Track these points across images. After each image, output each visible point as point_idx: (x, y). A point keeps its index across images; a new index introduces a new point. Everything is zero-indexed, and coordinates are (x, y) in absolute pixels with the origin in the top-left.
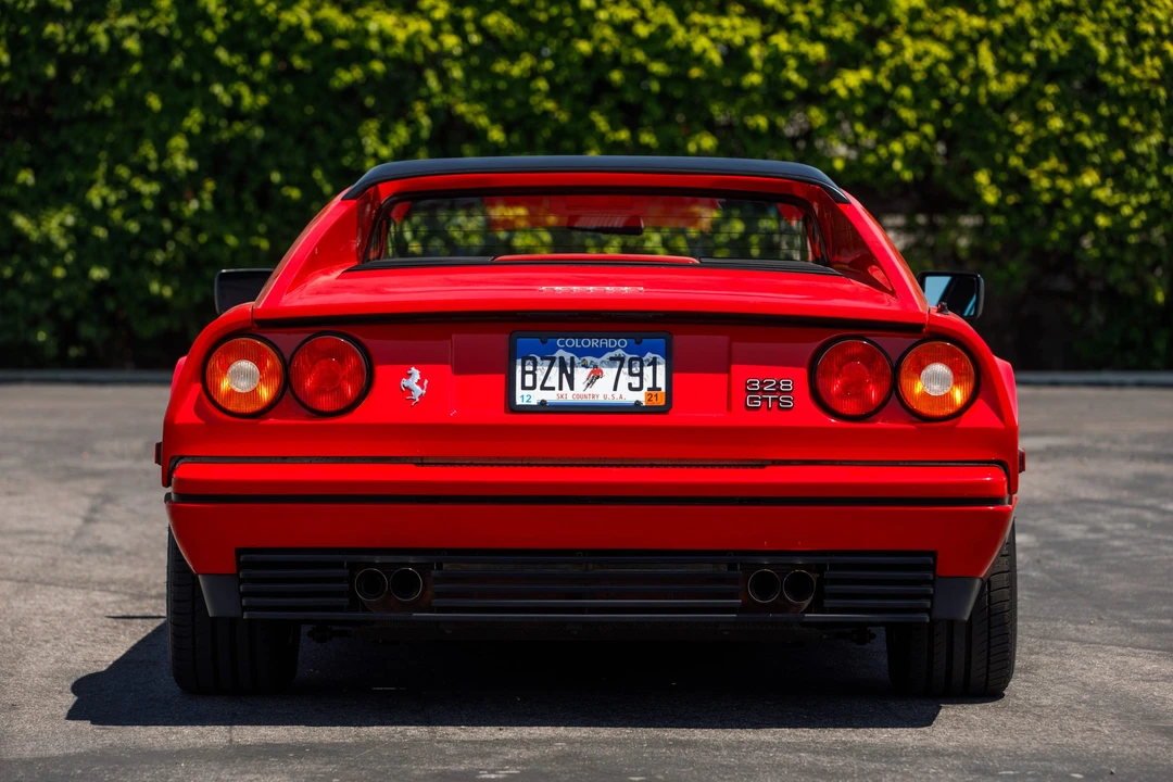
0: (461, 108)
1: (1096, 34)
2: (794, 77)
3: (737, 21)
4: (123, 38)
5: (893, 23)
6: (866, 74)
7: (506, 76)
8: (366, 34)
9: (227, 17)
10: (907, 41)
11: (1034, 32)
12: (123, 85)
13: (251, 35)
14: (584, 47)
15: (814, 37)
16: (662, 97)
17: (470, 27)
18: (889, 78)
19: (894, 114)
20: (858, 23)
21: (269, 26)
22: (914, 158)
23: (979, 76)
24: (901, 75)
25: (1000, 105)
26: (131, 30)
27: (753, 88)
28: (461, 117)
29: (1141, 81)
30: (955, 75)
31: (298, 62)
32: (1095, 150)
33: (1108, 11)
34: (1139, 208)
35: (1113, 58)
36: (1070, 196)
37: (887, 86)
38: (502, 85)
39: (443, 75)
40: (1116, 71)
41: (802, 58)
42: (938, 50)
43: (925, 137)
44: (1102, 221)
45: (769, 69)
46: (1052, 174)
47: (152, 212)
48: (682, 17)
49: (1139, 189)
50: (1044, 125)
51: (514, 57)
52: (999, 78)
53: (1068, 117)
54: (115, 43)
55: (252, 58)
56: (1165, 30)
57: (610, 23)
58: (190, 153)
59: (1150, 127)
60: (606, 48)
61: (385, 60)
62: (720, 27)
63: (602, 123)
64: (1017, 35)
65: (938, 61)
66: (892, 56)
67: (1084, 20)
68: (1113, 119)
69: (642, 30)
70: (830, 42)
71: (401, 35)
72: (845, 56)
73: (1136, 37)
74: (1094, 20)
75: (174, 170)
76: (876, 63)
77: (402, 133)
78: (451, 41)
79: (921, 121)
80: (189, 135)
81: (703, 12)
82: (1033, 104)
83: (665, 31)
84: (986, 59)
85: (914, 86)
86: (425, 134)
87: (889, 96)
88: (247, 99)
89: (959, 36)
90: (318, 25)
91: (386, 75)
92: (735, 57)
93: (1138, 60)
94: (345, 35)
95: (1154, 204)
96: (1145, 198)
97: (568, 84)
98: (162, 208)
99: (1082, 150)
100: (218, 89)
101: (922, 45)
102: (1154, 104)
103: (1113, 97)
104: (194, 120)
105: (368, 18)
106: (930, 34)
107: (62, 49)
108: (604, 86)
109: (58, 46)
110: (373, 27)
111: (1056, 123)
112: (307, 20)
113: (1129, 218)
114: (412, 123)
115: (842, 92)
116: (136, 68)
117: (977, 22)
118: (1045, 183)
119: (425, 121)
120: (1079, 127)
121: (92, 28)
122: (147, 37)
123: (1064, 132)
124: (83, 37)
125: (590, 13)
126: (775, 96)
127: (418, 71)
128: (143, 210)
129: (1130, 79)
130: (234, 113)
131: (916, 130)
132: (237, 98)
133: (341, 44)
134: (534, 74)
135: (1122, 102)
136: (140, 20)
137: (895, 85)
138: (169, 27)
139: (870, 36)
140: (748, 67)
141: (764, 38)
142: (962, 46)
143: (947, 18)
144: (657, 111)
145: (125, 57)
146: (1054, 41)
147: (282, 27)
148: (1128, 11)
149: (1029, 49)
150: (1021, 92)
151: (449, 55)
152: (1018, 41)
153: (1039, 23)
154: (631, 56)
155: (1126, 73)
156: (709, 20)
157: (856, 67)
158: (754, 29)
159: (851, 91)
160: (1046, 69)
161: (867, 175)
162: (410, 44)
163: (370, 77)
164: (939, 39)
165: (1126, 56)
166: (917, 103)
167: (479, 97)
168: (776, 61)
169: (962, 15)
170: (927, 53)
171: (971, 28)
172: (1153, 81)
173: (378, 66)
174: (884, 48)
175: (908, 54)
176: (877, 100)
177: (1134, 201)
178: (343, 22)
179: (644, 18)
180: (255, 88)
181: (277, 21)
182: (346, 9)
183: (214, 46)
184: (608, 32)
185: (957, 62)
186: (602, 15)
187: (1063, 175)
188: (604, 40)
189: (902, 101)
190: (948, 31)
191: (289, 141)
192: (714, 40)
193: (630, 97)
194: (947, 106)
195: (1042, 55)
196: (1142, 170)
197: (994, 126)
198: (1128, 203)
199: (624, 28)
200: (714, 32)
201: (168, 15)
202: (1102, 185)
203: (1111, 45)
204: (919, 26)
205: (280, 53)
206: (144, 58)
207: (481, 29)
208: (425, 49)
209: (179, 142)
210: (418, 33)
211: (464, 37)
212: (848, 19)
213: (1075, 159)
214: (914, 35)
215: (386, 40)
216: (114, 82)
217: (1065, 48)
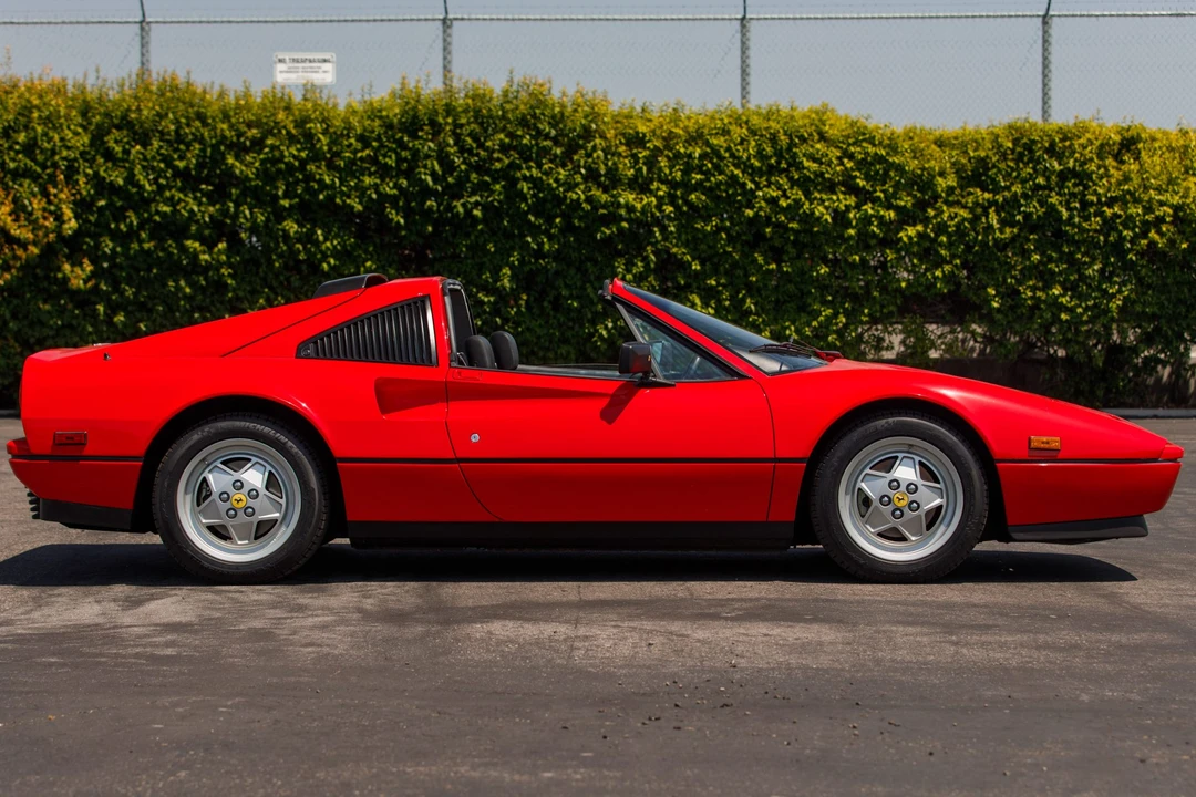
0: (674, 250)
1: (1061, 203)
2: (875, 229)
3: (841, 197)
4: (472, 209)
5: (936, 197)
6: (920, 228)
7: (702, 231)
8: (619, 203)
9: (534, 196)
10: (945, 208)
11: (1022, 201)
12: (473, 237)
13: (549, 206)
14: (750, 213)
15: (889, 207)
16: (795, 243)
17: (680, 202)
18: (932, 231)
19: (937, 252)
20: (914, 197)
21: (560, 200)
22: (948, 278)
23: (989, 228)
24: (941, 228)
25: (1002, 246)
26: (477, 204)
27: (851, 237)
28: (675, 255)
29: (1088, 231)
30: (974, 230)
31: (576, 222)
32: (1060, 273)
33: (1068, 187)
34: (1087, 309)
35: (1071, 218)
36: (1045, 301)
37: (932, 235)
38: (700, 236)
39: (663, 229)
40: (1074, 226)
41: (881, 219)
42: (964, 213)
43: (956, 266)
44: (1064, 316)
45: (860, 226)
46: (1033, 289)
47: (489, 313)
48: (807, 194)
49: (1088, 297)
50: (1029, 259)
51: (707, 219)
52: (1002, 232)
53: (1043, 254)
54: (468, 212)
55: (550, 220)
56: (1103, 199)
57: (764, 198)
58: (513, 278)
59: (1094, 260)
60: (763, 213)
61: (629, 221)
62: (831, 199)
63: (760, 260)
64: (1012, 204)
65: (964, 219)
66: (935, 217)
67: (1054, 193)
68: (1071, 254)
69: (783, 203)
70: (898, 209)
71: (639, 206)
72: (906, 217)
73: (1085, 205)
74: (1059, 194)
75: (504, 289)
76: (926, 221)
77: (640, 266)
78: (669, 209)
79: (953, 256)
80: (512, 267)
81: (820, 192)
82: (1022, 245)
83: (798, 203)
84: (994, 219)
85: (949, 236)
86: (652, 265)
87: (934, 241)
88: (547, 247)
89: (976, 204)
90: (589, 200)
91: (630, 229)
92: (840, 217)
93: (1087, 219)
94: (604, 206)
95: (1095, 305)
96: (1091, 303)
97: (739, 235)
98: (496, 311)
99: (1052, 273)
100: (529, 239)
101: (953, 210)
102: (1097, 246)
103: (1072, 241)
104: (514, 258)
105: (620, 195)
106: (958, 203)
107: (436, 216)
108: (760, 237)
109: (434, 213)
110: (622, 201)
111: (1036, 257)
112: (583, 197)
113: (1082, 315)
114: (645, 259)
115: (905, 239)
116: (480, 227)
117: (987, 195)
118: (1029, 294)
119: (653, 257)
120: (1050, 260)
121: (455, 203)
122: (486, 208)
123: (1040, 262)
124: (450, 208)
125: (752, 192)
126: (865, 241)
127: (648, 227)
128: (485, 311)
129: (1082, 230)
130: (539, 254)
131: (950, 262)
132: (541, 245)
133: (602, 211)
134: (719, 229)
135: (1077, 244)
136: (481, 196)
137: (937, 235)
138: (499, 202)
139: (922, 205)
140: (848, 225)
141: (858, 207)
142: (979, 211)
143: (970, 194)
144: (793, 251)
145: (475, 220)
146: (1035, 207)
147: (568, 201)
148: (1081, 188)
149: (1019, 213)
150: (1014, 239)
151: (668, 217)
152: (1013, 207)
153: (1025, 196)
154: (777, 219)
155: (1079, 226)
156: (825, 197)
157: (914, 225)
158: (852, 201)
159: (910, 238)
160: (1030, 225)
161: (920, 289)
162: (643, 211)
163: (621, 231)
164: (964, 207)
165: (1079, 216)
166: (949, 246)
167: (686, 244)
168: (866, 220)
169: (979, 192)
170: (956, 214)
171: (984, 199)
172: (1096, 231)
173: (625, 225)
174: (931, 212)
175: (946, 215)
176: (927, 244)
177: (1084, 305)
178: (604, 198)
179: (785, 195)
180: (551, 238)
181: (565, 197)
182: (606, 191)
183: (527, 213)
184: (763, 204)
185: (975, 220)
186: (760, 193)
187: (1040, 290)
188: (761, 208)
189: (941, 244)
190: (970, 200)
191: (572, 271)
192: (827, 208)
193: (777, 243)
194: (969, 248)
195: (1027, 216)
196: (1089, 286)
197: (997, 259)
198: (1080, 306)
199: (773, 201)
200: (827, 203)
201: (499, 195)
202: (1064, 295)
203: (1069, 209)
204: (951, 199)
205: (566, 217)
206: (484, 220)
207: (687, 202)
208: (653, 215)
209: (506, 271)
210: (649, 204)
211: (678, 208)
212: (909, 195)
213: (1047, 280)
214: (950, 204)
215: (630, 209)
216: (468, 235)
217: (1042, 211)
